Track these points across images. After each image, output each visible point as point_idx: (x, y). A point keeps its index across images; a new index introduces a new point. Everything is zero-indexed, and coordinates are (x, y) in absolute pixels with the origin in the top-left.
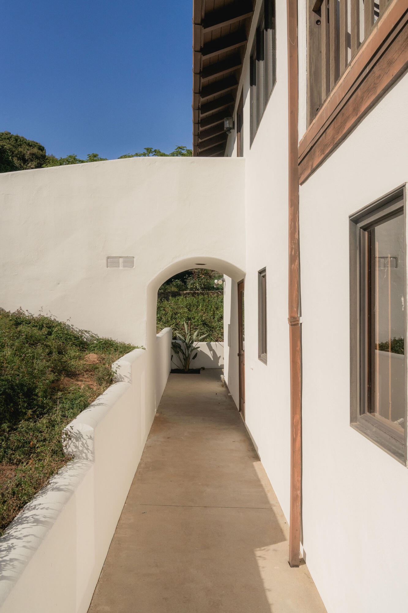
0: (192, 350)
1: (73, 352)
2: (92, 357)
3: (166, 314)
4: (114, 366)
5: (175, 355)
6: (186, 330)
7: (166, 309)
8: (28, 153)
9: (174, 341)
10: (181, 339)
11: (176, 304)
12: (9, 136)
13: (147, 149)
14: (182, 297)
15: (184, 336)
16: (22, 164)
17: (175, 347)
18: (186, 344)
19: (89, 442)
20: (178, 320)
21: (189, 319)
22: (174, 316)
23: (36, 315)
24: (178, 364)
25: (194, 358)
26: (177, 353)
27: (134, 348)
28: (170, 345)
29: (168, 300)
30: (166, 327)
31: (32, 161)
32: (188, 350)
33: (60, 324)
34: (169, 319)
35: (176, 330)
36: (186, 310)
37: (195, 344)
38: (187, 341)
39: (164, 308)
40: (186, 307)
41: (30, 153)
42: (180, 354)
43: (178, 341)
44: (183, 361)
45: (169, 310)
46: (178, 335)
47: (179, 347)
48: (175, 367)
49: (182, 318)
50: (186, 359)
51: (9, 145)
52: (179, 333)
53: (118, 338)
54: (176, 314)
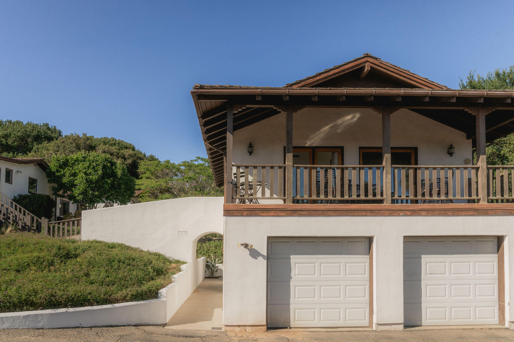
0: (215, 268)
1: (168, 263)
2: (174, 265)
3: (203, 250)
4: (181, 267)
5: (207, 271)
6: (213, 258)
7: (204, 248)
8: (127, 154)
9: (207, 263)
10: (210, 263)
11: (210, 244)
12: (114, 142)
13: (197, 158)
14: (213, 242)
15: (212, 261)
16: (124, 161)
17: (207, 266)
18: (212, 265)
19: (177, 279)
20: (210, 253)
21: (215, 253)
22: (208, 251)
23: (154, 252)
24: (208, 274)
25: (216, 272)
26: (208, 269)
27: (187, 263)
28: (205, 265)
29: (205, 243)
30: (203, 256)
31: (129, 159)
32: (213, 267)
33: (162, 255)
34: (205, 253)
35: (208, 258)
36: (214, 248)
37: (217, 265)
38: (213, 263)
39: (203, 247)
40: (215, 247)
41: (128, 155)
42: (210, 269)
43: (209, 264)
44: (211, 273)
45: (205, 248)
46: (209, 260)
47: (209, 266)
48: (207, 276)
49: (212, 252)
50: (212, 272)
51: (116, 150)
52: (210, 260)
53: (181, 259)
54: (209, 250)
